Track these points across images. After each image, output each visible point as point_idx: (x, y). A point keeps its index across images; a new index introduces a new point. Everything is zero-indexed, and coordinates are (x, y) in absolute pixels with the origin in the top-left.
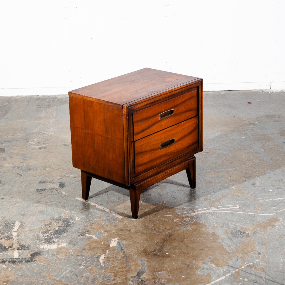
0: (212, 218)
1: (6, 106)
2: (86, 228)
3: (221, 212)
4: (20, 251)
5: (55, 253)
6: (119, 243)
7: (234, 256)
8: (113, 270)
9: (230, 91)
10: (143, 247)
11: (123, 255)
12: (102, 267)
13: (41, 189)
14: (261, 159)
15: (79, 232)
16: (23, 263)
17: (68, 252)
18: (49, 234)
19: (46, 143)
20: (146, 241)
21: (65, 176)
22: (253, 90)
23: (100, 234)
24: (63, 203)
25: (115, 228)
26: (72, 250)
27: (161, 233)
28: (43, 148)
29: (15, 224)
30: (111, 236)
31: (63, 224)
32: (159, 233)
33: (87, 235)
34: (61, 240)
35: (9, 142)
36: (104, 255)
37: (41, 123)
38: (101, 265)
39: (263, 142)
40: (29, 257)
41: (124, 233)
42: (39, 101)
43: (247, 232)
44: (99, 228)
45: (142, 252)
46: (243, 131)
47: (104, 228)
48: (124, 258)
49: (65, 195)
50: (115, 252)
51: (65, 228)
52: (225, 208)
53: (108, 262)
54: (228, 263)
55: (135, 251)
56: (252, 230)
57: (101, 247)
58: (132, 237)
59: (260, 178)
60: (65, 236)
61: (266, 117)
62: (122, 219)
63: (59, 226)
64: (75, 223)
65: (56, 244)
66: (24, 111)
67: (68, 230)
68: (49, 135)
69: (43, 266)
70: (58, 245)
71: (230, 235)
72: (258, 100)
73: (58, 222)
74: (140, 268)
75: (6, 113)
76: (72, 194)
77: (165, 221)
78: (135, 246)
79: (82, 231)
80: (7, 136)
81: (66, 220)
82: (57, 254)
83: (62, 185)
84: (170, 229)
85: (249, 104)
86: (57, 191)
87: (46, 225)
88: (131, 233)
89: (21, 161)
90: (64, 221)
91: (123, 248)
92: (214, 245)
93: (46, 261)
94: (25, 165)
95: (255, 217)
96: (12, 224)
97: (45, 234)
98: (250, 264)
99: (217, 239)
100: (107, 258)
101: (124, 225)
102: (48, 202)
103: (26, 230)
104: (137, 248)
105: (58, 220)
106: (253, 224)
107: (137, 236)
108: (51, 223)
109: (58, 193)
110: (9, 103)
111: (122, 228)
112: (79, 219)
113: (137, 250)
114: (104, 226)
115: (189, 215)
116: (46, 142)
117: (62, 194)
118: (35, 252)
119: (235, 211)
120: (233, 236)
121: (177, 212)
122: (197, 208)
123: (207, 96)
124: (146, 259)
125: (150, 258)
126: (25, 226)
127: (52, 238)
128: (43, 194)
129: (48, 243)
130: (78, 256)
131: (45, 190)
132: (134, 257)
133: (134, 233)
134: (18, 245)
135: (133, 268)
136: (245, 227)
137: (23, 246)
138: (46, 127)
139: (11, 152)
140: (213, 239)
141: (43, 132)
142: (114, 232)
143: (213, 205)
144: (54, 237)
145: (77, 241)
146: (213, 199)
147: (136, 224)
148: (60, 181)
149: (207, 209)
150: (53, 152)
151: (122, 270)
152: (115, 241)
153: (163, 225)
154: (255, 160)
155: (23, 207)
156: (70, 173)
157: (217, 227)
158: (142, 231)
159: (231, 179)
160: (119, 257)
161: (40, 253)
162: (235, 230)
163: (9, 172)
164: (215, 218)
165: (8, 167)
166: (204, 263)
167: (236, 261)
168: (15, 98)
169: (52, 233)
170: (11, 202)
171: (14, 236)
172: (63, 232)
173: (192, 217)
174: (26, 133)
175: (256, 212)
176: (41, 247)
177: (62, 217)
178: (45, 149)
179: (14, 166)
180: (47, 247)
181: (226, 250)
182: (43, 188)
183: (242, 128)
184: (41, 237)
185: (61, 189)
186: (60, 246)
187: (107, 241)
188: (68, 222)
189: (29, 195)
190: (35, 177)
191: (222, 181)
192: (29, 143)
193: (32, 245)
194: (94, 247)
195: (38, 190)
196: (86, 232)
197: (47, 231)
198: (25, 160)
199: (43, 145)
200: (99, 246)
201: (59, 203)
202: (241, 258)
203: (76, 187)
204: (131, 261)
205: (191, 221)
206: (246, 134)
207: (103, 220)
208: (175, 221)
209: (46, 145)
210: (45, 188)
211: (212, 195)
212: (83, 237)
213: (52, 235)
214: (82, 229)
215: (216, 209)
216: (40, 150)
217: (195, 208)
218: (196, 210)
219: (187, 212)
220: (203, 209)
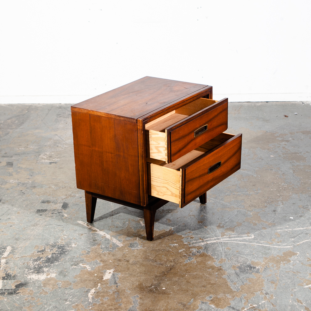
0: (221, 249)
1: (25, 114)
2: (81, 256)
3: (233, 243)
4: (5, 281)
5: (42, 285)
6: (114, 275)
7: (238, 295)
8: (101, 307)
9: (267, 102)
10: (140, 281)
11: (116, 290)
12: (90, 303)
13: (41, 210)
14: (288, 182)
15: (73, 261)
16: (5, 295)
17: (57, 284)
18: (40, 262)
19: (58, 158)
20: (143, 274)
21: (70, 196)
22: (293, 101)
23: (95, 264)
24: (63, 226)
25: (113, 258)
26: (60, 282)
27: (162, 265)
28: (53, 163)
29: (6, 249)
30: (107, 266)
31: (58, 251)
32: (160, 265)
33: (81, 264)
34: (52, 270)
35: (19, 155)
36: (95, 290)
37: (57, 134)
38: (90, 301)
39: (293, 162)
40: (13, 289)
41: (121, 264)
42: (60, 109)
43: (257, 268)
44: (95, 257)
45: (137, 287)
46: (273, 149)
47: (101, 257)
48: (116, 293)
49: (66, 218)
50: (108, 285)
51: (59, 255)
52: (238, 238)
53: (97, 298)
54: (230, 304)
55: (129, 285)
56: (263, 265)
57: (93, 280)
58: (129, 269)
59: (283, 204)
60: (56, 266)
61: (301, 133)
62: (123, 248)
63: (53, 254)
64: (71, 250)
65: (45, 274)
66: (42, 120)
67: (61, 258)
68: (64, 148)
69: (26, 300)
70: (48, 276)
71: (238, 270)
72: (296, 113)
73: (53, 249)
74: (131, 306)
75: (23, 123)
76: (74, 217)
77: (169, 251)
78: (131, 280)
79: (77, 260)
80: (18, 149)
81: (61, 247)
82: (44, 286)
83: (65, 206)
84: (173, 261)
85: (286, 118)
86: (58, 212)
87: (39, 252)
88: (129, 264)
89: (28, 178)
90: (59, 248)
91: (117, 282)
92: (218, 281)
93: (29, 293)
94: (30, 182)
95: (269, 249)
96: (3, 250)
97: (36, 262)
98: (254, 306)
99: (222, 275)
100: (97, 293)
101: (124, 254)
102: (46, 225)
103: (17, 256)
104: (132, 281)
105: (53, 246)
106: (266, 258)
107: (135, 268)
108: (45, 249)
109: (59, 215)
110: (28, 111)
111: (120, 258)
112: (76, 246)
113: (131, 285)
114: (101, 255)
115: (197, 245)
116: (59, 156)
117: (63, 216)
118: (20, 283)
119: (248, 242)
120: (241, 271)
121: (184, 241)
122: (207, 237)
123: (241, 108)
124: (139, 296)
125: (144, 294)
126: (16, 252)
127: (42, 267)
128: (43, 215)
129: (37, 273)
130: (66, 290)
131: (46, 210)
132: (127, 293)
133: (132, 264)
134: (4, 273)
135: (123, 306)
136: (257, 261)
137: (9, 275)
138: (61, 139)
139: (19, 167)
140: (218, 274)
141: (57, 145)
142: (110, 263)
143: (225, 233)
144: (45, 266)
145: (69, 271)
146: (226, 227)
147: (137, 253)
148: (64, 201)
149: (218, 239)
150: (63, 168)
151: (111, 308)
152: (110, 273)
153: (165, 255)
154: (281, 183)
155: (18, 230)
156: (76, 192)
157: (225, 260)
158: (142, 262)
159: (251, 204)
160: (110, 292)
161: (25, 284)
162: (244, 265)
163: (12, 189)
164: (224, 249)
165: (13, 184)
166: (203, 303)
167: (239, 301)
168: (36, 106)
169: (43, 261)
170: (7, 224)
171: (2, 263)
172: (55, 260)
173: (200, 248)
174: (39, 145)
175: (272, 244)
176: (28, 277)
177: (58, 242)
178: (55, 164)
179: (19, 182)
180: (35, 277)
181: (230, 288)
182: (44, 209)
183: (273, 145)
184: (30, 266)
185: (63, 210)
186: (49, 277)
187: (102, 273)
188: (63, 249)
189: (28, 217)
190: (38, 195)
191: (240, 206)
192: (40, 156)
193: (19, 275)
194: (86, 279)
195: (39, 211)
196: (80, 261)
197: (39, 259)
198: (31, 175)
199: (54, 160)
200: (92, 278)
201: (58, 226)
202: (245, 298)
203: (79, 208)
204: (123, 297)
205: (197, 252)
206: (277, 152)
207: (101, 248)
208: (180, 251)
209: (57, 159)
210: (46, 209)
211: (226, 222)
212: (76, 267)
213: (43, 263)
214: (77, 258)
215: (228, 239)
216: (50, 166)
217: (205, 237)
218: (205, 240)
219: (195, 241)
220: (214, 238)
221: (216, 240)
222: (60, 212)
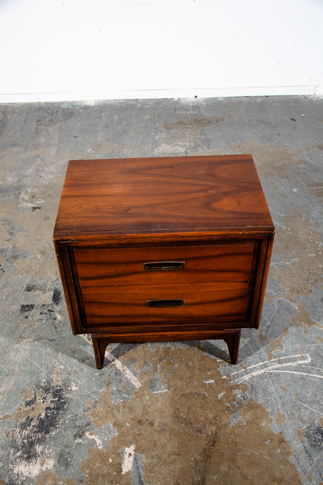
0: (274, 390)
2: (86, 413)
3: (286, 373)
6: (136, 461)
9: (267, 96)
10: (174, 476)
13: (27, 306)
15: (76, 427)
18: (30, 430)
19: (42, 199)
20: (177, 457)
22: (295, 96)
23: (107, 432)
24: (56, 342)
25: (130, 416)
26: (62, 483)
27: (200, 432)
28: (37, 208)
30: (124, 438)
31: (53, 402)
32: (197, 431)
33: (87, 434)
34: (48, 449)
37: (39, 154)
41: (143, 432)
42: (40, 112)
44: (106, 416)
46: (293, 177)
47: (114, 416)
49: (60, 322)
51: (55, 412)
52: (291, 364)
57: (107, 474)
58: (156, 444)
60: (54, 438)
61: (318, 148)
62: (141, 391)
63: (47, 409)
64: (71, 399)
65: (38, 460)
66: (20, 131)
67: (59, 419)
68: (48, 180)
70: (42, 465)
71: (306, 442)
72: (303, 115)
73: (46, 396)
77: (204, 397)
78: (162, 473)
79: (81, 423)
81: (57, 391)
83: (57, 297)
84: (213, 421)
85: (293, 122)
86: (49, 310)
87: (28, 404)
88: (154, 430)
89: (7, 238)
90: (54, 395)
91: (142, 479)
92: (285, 473)
94: (10, 246)
97: (24, 431)
99: (288, 455)
101: (144, 406)
102: (34, 340)
104: (164, 477)
105: (46, 391)
107: (163, 439)
108: (35, 397)
109: (49, 316)
110: (4, 116)
111: (139, 417)
112: (78, 388)
114: (113, 409)
115: (240, 381)
116: (43, 195)
117: (55, 319)
119: (306, 372)
120: (312, 445)
121: (222, 372)
122: (251, 362)
127: (34, 443)
128: (30, 318)
129: (27, 458)
131: (32, 307)
133: (158, 432)
138: (44, 163)
140: (282, 454)
141: (40, 174)
142: (128, 428)
143: (272, 353)
144: (37, 440)
145: (72, 452)
147: (162, 404)
148: (55, 285)
149: (265, 366)
152: (130, 455)
153: (201, 408)
154: (318, 242)
157: (284, 415)
158: (171, 426)
159: (291, 286)
162: (312, 428)
164: (278, 389)
168: (12, 108)
169: (34, 427)
172: (51, 425)
173: (244, 388)
174: (19, 176)
176: (14, 471)
177: (53, 381)
178: (40, 211)
180: (24, 469)
182: (30, 304)
183: (291, 171)
185: (54, 305)
186: (44, 468)
187: (119, 455)
188: (60, 398)
189: (10, 321)
190: (22, 275)
191: (278, 290)
192: (21, 196)
194: (98, 472)
195: (23, 308)
196: (86, 425)
197: (29, 421)
198: (11, 234)
199: (37, 202)
200: (105, 470)
201: (50, 342)
205: (243, 397)
206: (298, 182)
207: (112, 393)
208: (220, 397)
209: (41, 202)
210: (33, 304)
211: (268, 327)
212: (81, 441)
213: (34, 432)
214: (81, 418)
215: (278, 366)
216: (34, 214)
217: (247, 363)
218: (249, 368)
219: (236, 372)
220: (259, 364)
221: (262, 369)
222: (51, 311)
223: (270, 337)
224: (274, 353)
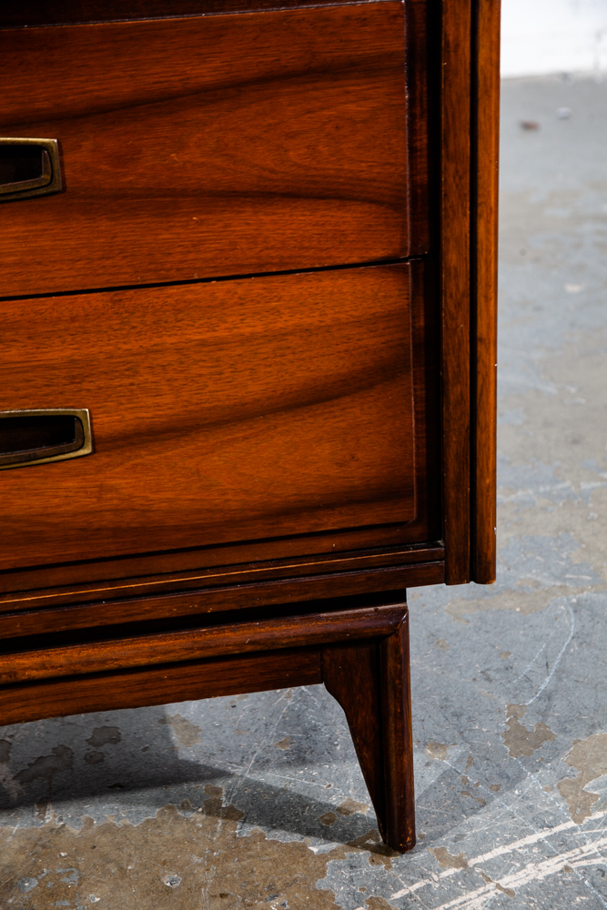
85: (530, 131)
122: (484, 837)
143: (588, 789)
206: (581, 266)
211: (548, 696)
217: (468, 840)
218: (480, 859)
219: (417, 886)
220: (531, 839)
221: (551, 855)
223: (564, 731)
224: (594, 788)
